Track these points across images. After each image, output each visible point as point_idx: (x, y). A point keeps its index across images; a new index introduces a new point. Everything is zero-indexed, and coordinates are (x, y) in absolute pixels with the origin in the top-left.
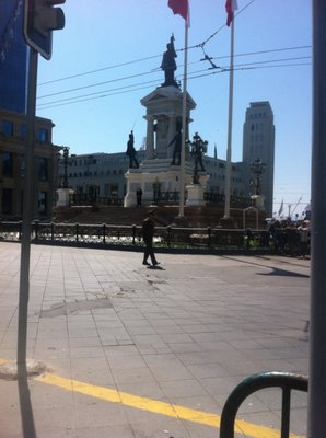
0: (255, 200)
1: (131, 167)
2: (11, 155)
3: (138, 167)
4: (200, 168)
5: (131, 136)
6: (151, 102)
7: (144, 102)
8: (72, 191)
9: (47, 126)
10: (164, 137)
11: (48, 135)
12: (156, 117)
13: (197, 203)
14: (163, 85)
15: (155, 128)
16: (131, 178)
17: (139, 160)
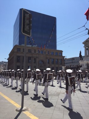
1: (81, 60)
2: (53, 59)
5: (80, 52)
6: (85, 43)
7: (83, 43)
8: (65, 67)
9: (61, 52)
11: (62, 54)
12: (87, 46)
15: (87, 49)
16: (81, 63)
17: (83, 58)
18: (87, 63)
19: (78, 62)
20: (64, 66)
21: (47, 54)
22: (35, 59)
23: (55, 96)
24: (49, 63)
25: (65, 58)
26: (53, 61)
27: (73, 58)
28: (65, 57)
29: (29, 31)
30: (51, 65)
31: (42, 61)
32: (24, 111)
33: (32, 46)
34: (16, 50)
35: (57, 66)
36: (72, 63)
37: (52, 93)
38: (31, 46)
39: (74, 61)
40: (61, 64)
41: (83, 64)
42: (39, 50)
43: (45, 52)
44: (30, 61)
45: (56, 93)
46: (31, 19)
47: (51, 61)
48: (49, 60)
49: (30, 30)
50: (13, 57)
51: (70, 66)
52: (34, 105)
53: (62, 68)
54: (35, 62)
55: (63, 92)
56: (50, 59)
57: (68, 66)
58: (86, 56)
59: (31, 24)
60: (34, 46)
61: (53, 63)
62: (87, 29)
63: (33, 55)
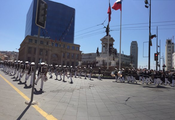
0: (131, 65)
1: (98, 56)
2: (69, 53)
3: (99, 56)
4: (116, 56)
5: (98, 48)
6: (103, 40)
7: (101, 40)
9: (78, 46)
10: (106, 48)
11: (79, 48)
12: (104, 44)
13: (114, 65)
14: (106, 36)
15: (104, 46)
16: (97, 59)
17: (100, 54)
18: (103, 60)
19: (95, 58)
20: (81, 61)
21: (62, 47)
22: (47, 52)
23: (69, 92)
24: (64, 57)
25: (82, 53)
26: (69, 55)
27: (90, 54)
28: (82, 51)
29: (43, 23)
30: (66, 60)
31: (57, 55)
32: (33, 104)
33: (45, 37)
34: (28, 41)
35: (73, 60)
36: (89, 58)
37: (66, 89)
38: (43, 37)
39: (90, 57)
40: (78, 59)
41: (99, 61)
42: (53, 43)
43: (60, 45)
44: (42, 53)
45: (70, 89)
46: (46, 10)
47: (67, 55)
48: (64, 54)
49: (44, 21)
50: (24, 48)
51: (87, 61)
52: (44, 100)
53: (78, 63)
54: (47, 55)
55: (78, 88)
56: (65, 52)
57: (85, 62)
58: (103, 53)
59: (46, 15)
60: (47, 38)
61: (69, 57)
62: (105, 27)
63: (45, 47)
